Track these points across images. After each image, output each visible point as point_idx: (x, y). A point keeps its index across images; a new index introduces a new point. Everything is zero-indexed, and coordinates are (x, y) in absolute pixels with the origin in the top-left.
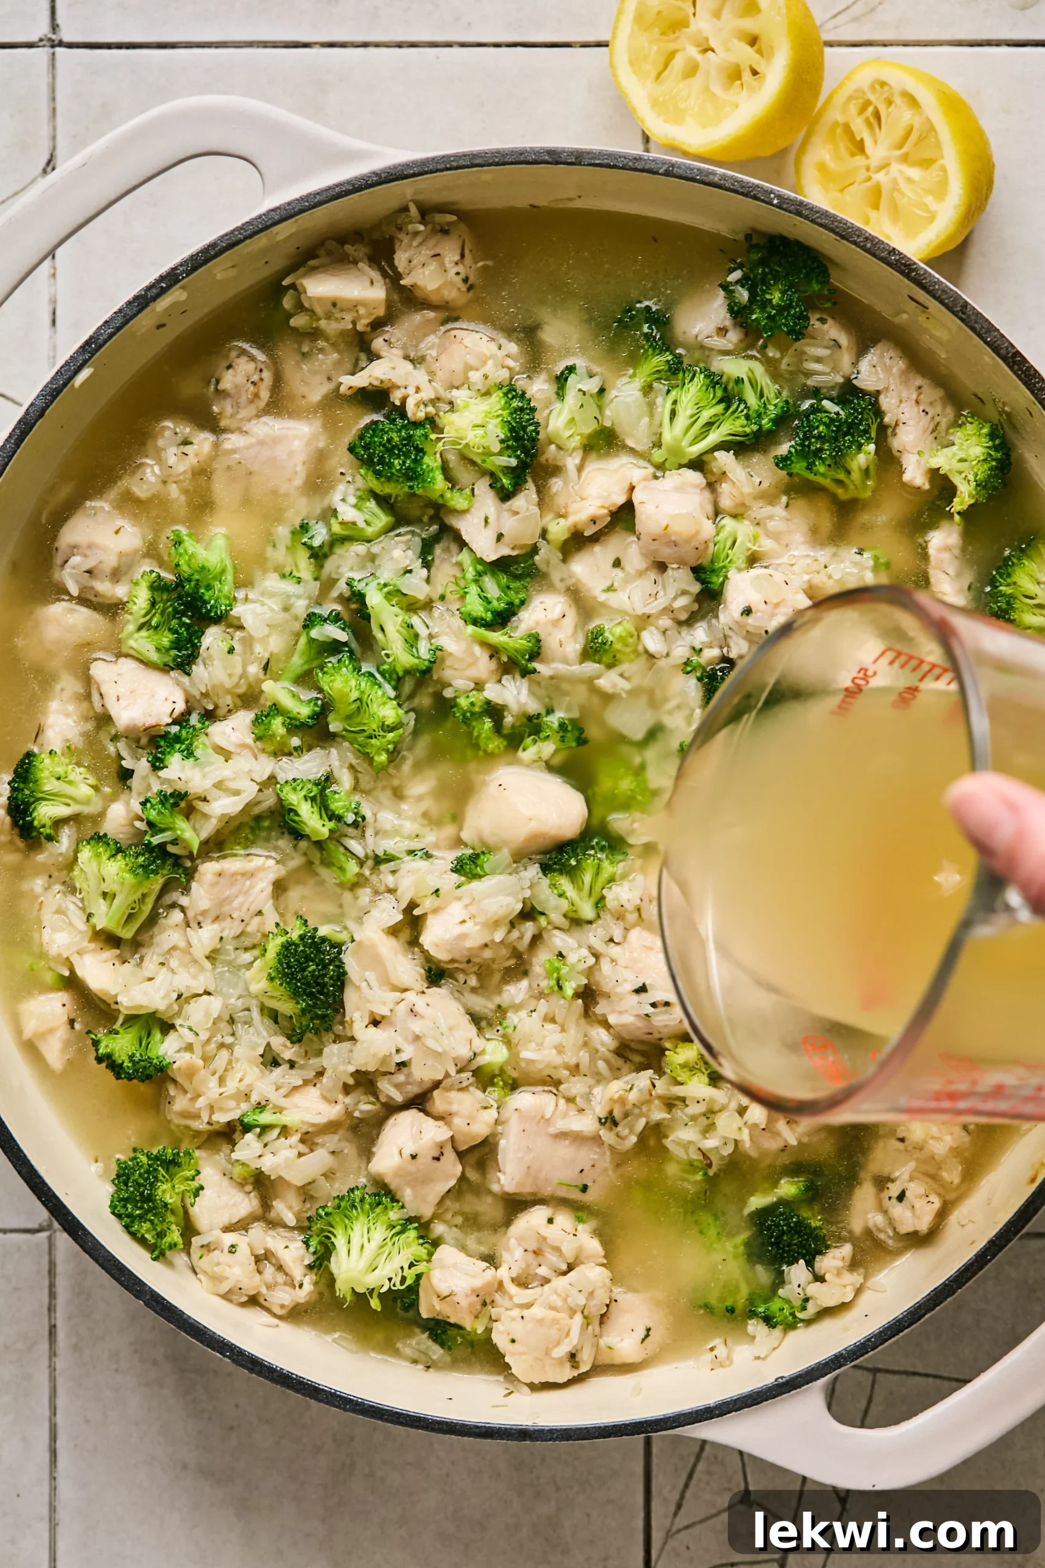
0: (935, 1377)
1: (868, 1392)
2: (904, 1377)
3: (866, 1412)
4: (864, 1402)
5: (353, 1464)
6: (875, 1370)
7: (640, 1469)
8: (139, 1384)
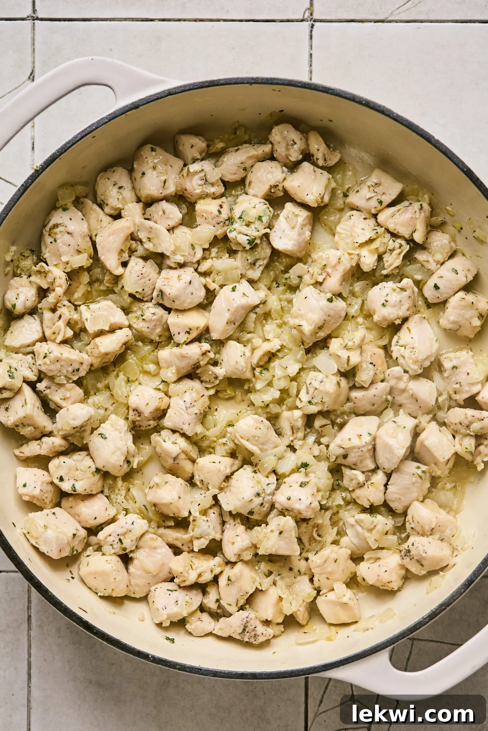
0: (441, 642)
1: (410, 650)
2: (426, 642)
3: (409, 659)
4: (408, 654)
5: (169, 681)
6: (413, 639)
7: (303, 684)
8: (70, 643)
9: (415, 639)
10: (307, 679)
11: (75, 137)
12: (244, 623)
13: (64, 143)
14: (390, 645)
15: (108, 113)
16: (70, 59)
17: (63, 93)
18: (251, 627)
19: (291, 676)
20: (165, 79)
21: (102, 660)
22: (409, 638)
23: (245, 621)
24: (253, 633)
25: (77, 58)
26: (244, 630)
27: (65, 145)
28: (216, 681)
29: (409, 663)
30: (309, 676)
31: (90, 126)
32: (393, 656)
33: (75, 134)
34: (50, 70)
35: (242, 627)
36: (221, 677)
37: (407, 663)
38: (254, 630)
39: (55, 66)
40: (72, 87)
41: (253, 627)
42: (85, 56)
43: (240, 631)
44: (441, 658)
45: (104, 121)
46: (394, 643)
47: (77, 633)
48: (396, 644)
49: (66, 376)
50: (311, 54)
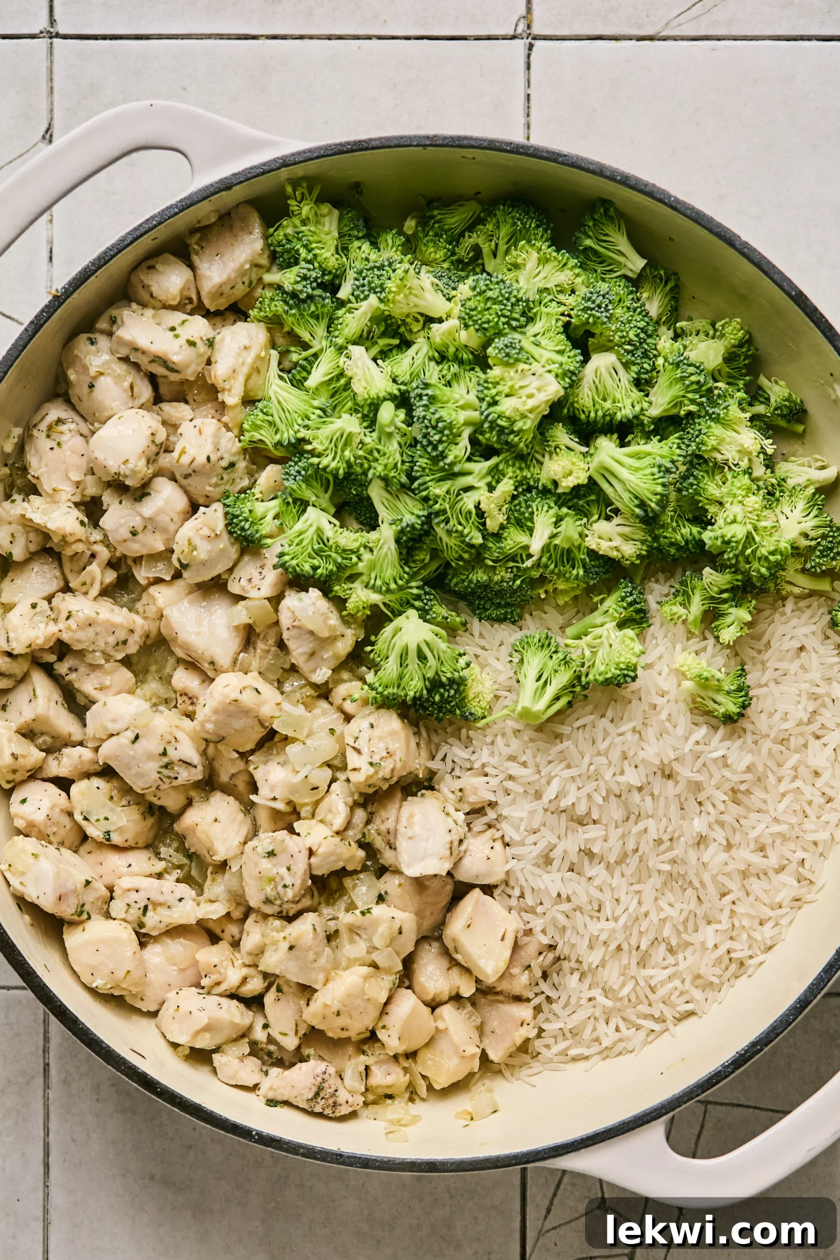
1: (701, 1120)
2: (729, 1108)
3: (699, 1136)
4: (698, 1128)
5: (287, 1177)
6: (706, 1103)
7: (517, 1181)
8: (116, 1112)
9: (710, 1102)
10: (524, 1171)
11: (122, 240)
12: (317, 1083)
13: (103, 249)
14: (666, 1113)
15: (178, 199)
16: (113, 105)
17: (101, 163)
18: (329, 1090)
19: (497, 1167)
20: (279, 139)
21: (172, 1139)
22: (699, 1101)
23: (319, 1079)
24: (331, 1101)
25: (125, 102)
26: (317, 1094)
27: (105, 252)
28: (368, 1175)
29: (700, 1145)
30: (528, 1166)
31: (147, 220)
32: (673, 1132)
33: (123, 233)
34: (79, 123)
35: (314, 1089)
36: (375, 1168)
37: (696, 1144)
38: (333, 1095)
39: (89, 117)
40: (117, 154)
41: (332, 1090)
42: (139, 100)
43: (311, 1095)
44: (754, 1135)
45: (172, 212)
46: (673, 1110)
47: (128, 1094)
48: (677, 1110)
49: (103, 652)
50: (528, 95)
